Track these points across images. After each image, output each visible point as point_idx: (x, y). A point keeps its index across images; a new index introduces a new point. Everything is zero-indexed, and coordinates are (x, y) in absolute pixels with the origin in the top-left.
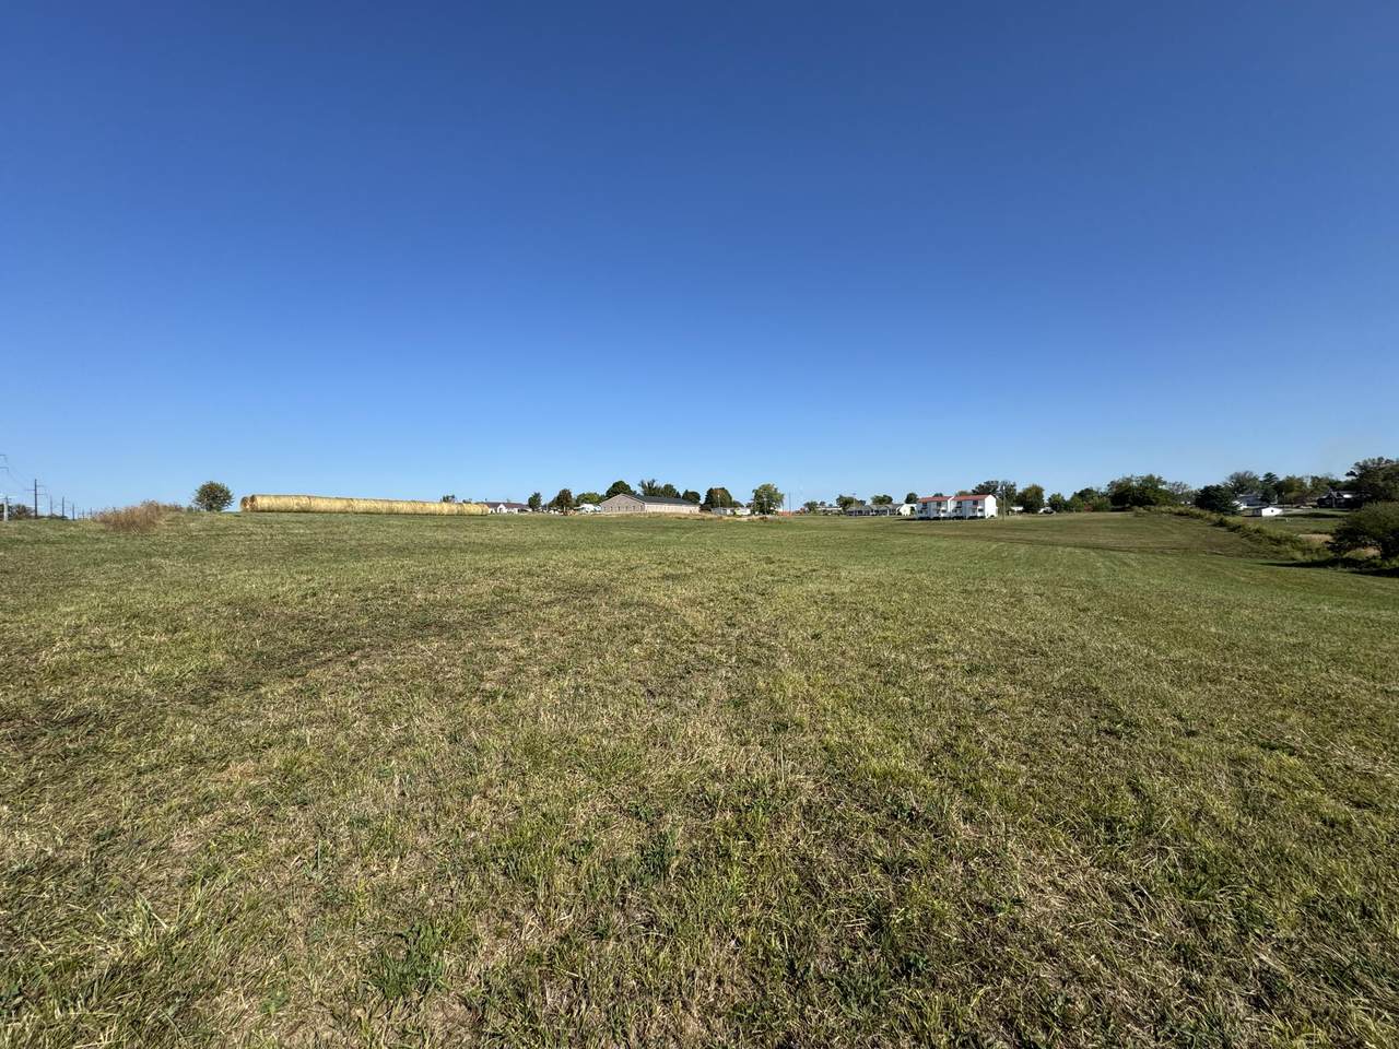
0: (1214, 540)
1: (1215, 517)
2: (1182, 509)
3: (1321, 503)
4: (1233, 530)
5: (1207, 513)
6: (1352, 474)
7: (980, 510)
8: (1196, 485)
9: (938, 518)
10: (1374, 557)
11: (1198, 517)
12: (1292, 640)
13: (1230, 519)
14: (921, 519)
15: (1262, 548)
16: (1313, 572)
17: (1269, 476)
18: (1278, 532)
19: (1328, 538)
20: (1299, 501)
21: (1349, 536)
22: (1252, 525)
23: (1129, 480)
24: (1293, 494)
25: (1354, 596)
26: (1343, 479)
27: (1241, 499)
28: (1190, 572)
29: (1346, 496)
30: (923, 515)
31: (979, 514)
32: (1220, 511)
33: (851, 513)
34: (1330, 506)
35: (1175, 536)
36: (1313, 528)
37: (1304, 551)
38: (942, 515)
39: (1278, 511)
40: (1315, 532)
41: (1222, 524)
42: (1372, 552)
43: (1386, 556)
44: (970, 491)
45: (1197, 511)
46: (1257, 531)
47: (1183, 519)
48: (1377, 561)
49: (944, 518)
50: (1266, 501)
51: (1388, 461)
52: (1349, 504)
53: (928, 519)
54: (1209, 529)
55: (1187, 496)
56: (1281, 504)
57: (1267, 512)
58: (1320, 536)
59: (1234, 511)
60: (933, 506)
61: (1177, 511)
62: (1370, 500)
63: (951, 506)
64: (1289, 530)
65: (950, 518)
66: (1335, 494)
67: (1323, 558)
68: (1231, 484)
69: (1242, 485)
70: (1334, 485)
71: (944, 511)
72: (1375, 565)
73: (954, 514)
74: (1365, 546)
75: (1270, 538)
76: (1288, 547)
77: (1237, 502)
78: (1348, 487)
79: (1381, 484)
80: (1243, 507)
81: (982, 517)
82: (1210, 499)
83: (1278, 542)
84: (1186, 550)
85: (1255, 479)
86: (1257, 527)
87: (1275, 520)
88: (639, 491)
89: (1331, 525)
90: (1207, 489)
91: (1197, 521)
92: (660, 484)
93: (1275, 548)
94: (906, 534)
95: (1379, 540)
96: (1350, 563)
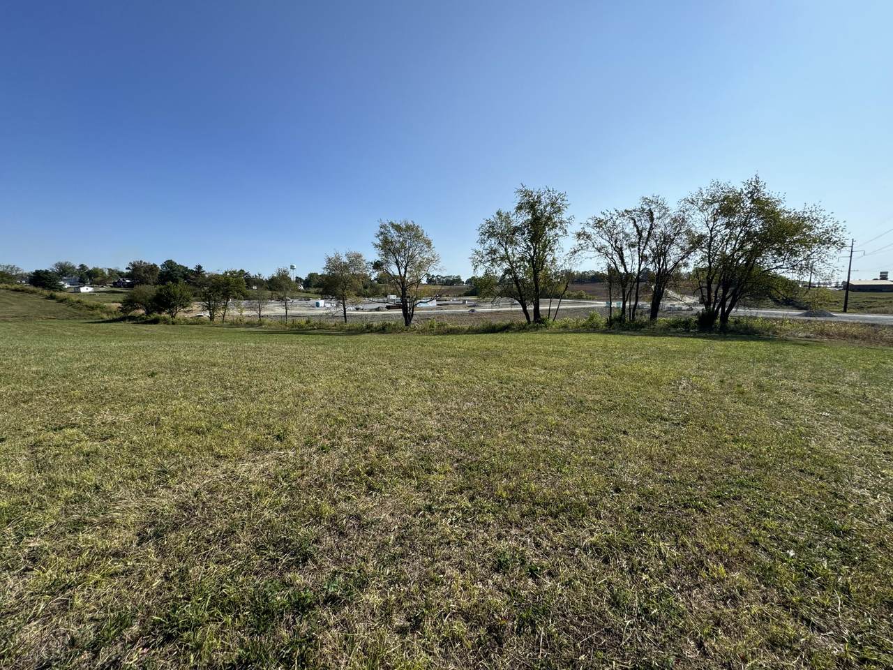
0: (47, 309)
1: (46, 292)
2: (18, 286)
3: (115, 285)
4: (61, 301)
5: (40, 290)
6: (128, 268)
10: (143, 314)
11: (33, 292)
13: (58, 294)
15: (81, 313)
16: (113, 326)
17: (83, 267)
18: (92, 302)
19: (120, 305)
20: (102, 283)
21: (130, 303)
22: (74, 298)
24: (99, 279)
25: (133, 336)
26: (125, 271)
27: (64, 280)
28: (27, 333)
29: (128, 281)
32: (50, 288)
34: (120, 287)
35: (14, 307)
36: (112, 300)
37: (108, 313)
39: (90, 289)
40: (113, 302)
41: (52, 297)
42: (142, 312)
43: (148, 313)
45: (32, 288)
46: (78, 302)
47: (19, 294)
48: (144, 316)
50: (82, 282)
51: (144, 263)
52: (130, 286)
54: (43, 301)
55: (22, 277)
56: (91, 285)
57: (84, 289)
58: (115, 304)
59: (61, 289)
61: (13, 287)
62: (138, 283)
64: (98, 301)
66: (121, 279)
67: (119, 317)
68: (56, 270)
69: (64, 271)
70: (120, 274)
72: (143, 318)
74: (138, 308)
75: (87, 306)
76: (98, 311)
77: (62, 283)
78: (128, 276)
79: (143, 275)
80: (67, 286)
82: (40, 279)
83: (92, 308)
84: (25, 318)
85: (73, 267)
86: (77, 299)
87: (90, 295)
89: (121, 297)
90: (37, 273)
91: (31, 295)
93: (91, 312)
95: (145, 305)
96: (132, 318)
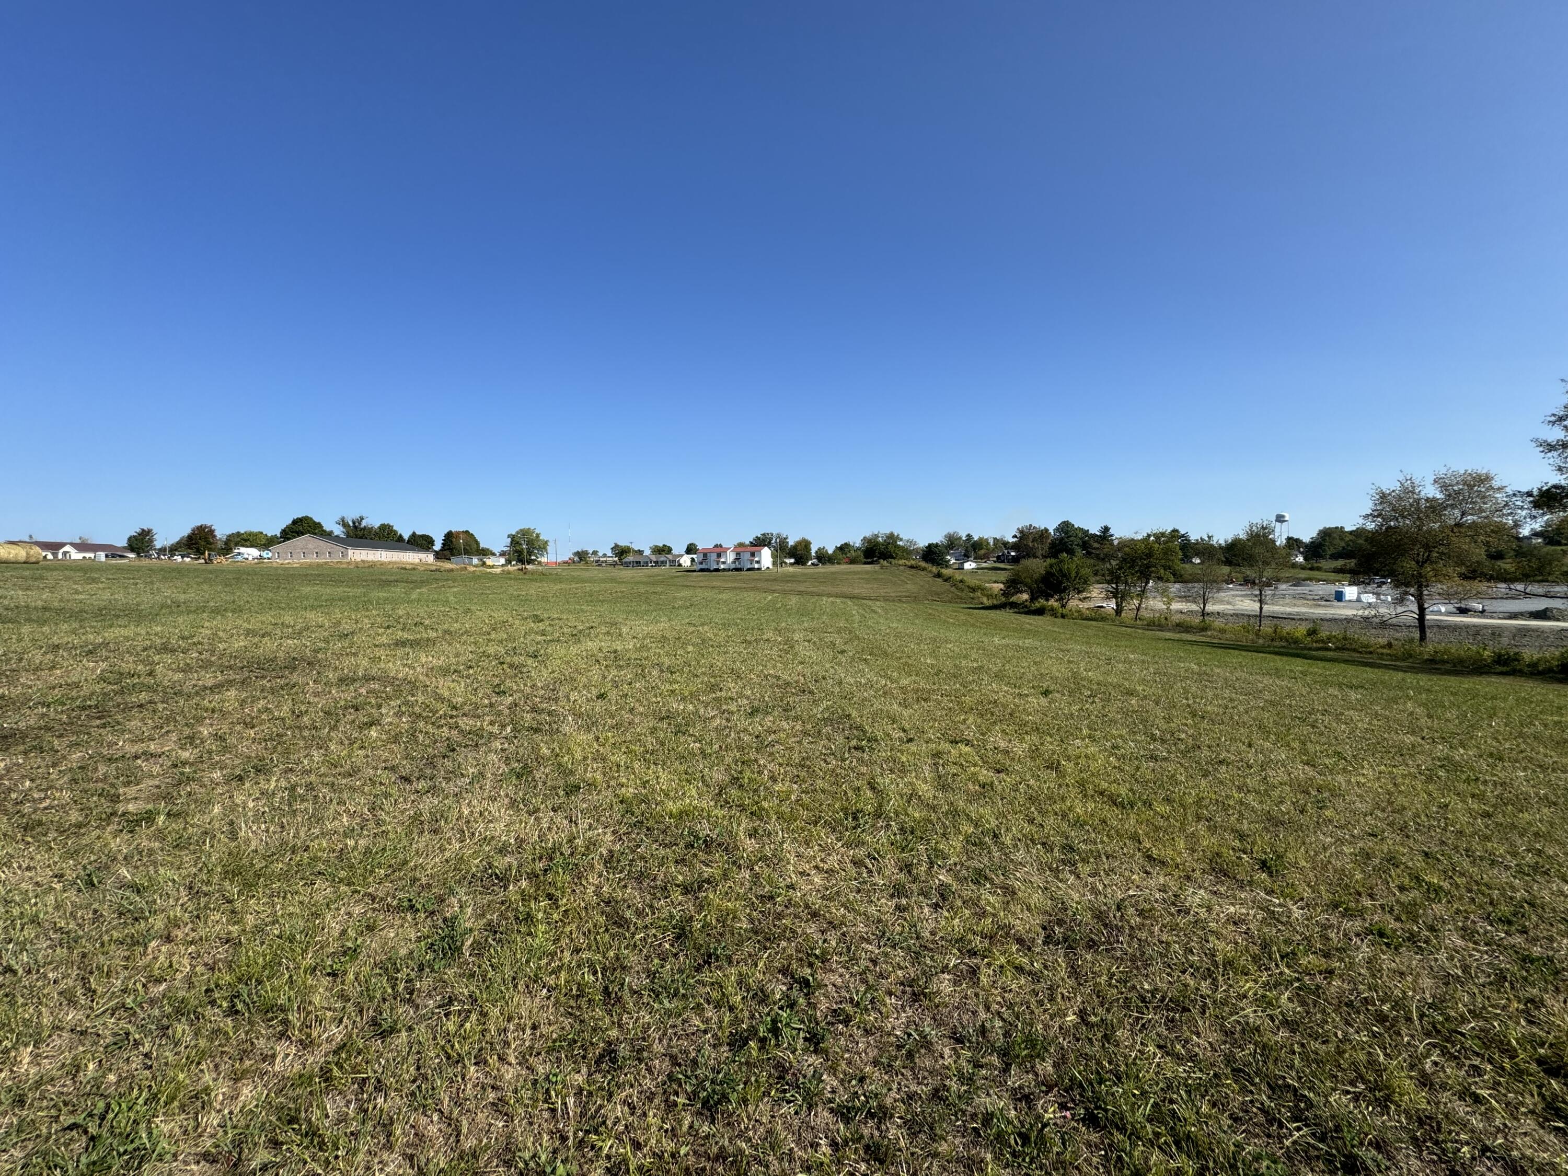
0: (934, 589)
1: (934, 569)
2: (913, 562)
3: (999, 559)
4: (946, 580)
5: (928, 566)
6: (1015, 536)
7: (758, 562)
8: (923, 542)
9: (717, 570)
10: (1026, 601)
11: (924, 569)
12: (975, 665)
13: (945, 571)
14: (702, 570)
15: (963, 595)
16: (993, 614)
17: (969, 536)
18: (972, 582)
19: (1002, 586)
20: (985, 557)
21: (1013, 585)
22: (958, 576)
23: (877, 536)
24: (982, 552)
25: (1015, 630)
26: (1011, 540)
27: (950, 555)
28: (917, 616)
29: (1013, 554)
30: (704, 566)
31: (756, 566)
32: (939, 564)
33: (627, 564)
34: (1003, 562)
35: (909, 586)
36: (994, 579)
37: (989, 596)
38: (722, 566)
39: (974, 565)
40: (995, 582)
41: (939, 575)
42: (1025, 596)
43: (1033, 599)
44: (747, 543)
45: (923, 564)
46: (961, 581)
47: (913, 571)
48: (1028, 603)
49: (724, 570)
50: (966, 557)
51: (1034, 528)
52: (1015, 560)
53: (708, 570)
54: (930, 579)
55: (916, 551)
56: (977, 558)
57: (969, 565)
58: (995, 585)
59: (947, 565)
60: (713, 557)
61: (909, 563)
62: (1024, 557)
63: (730, 557)
64: (980, 580)
65: (729, 570)
66: (1006, 551)
67: (999, 602)
68: (945, 542)
69: (952, 542)
70: (1005, 544)
71: (724, 563)
72: (1026, 606)
73: (733, 566)
74: (1021, 592)
75: (968, 587)
76: (979, 594)
77: (949, 557)
78: (1014, 546)
79: (1031, 545)
80: (953, 561)
81: (759, 569)
82: (932, 554)
83: (973, 590)
84: (914, 598)
85: (960, 538)
86: (960, 578)
87: (973, 572)
88: (338, 531)
89: (1003, 576)
90: (930, 546)
91: (923, 573)
92: (373, 521)
93: (972, 595)
94: (687, 586)
95: (1030, 588)
96: (1013, 605)
